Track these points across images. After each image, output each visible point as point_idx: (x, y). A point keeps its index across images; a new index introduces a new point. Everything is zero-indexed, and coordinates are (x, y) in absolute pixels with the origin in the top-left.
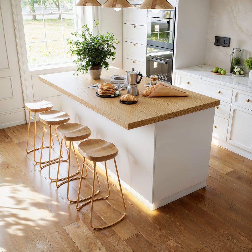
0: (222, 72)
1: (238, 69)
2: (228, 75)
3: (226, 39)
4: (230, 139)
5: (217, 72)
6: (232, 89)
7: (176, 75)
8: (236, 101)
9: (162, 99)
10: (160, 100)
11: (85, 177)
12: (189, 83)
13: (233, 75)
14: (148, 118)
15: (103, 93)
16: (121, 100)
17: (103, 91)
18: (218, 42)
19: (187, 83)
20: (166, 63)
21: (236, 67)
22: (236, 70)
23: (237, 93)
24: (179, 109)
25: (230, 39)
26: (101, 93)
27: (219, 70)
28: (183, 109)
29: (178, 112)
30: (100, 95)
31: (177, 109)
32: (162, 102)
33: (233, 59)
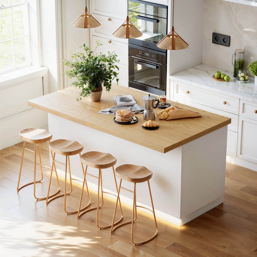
0: (225, 78)
1: (243, 74)
2: (231, 81)
3: (226, 37)
4: (241, 154)
5: (220, 78)
6: (239, 100)
7: (172, 82)
8: (243, 112)
9: (181, 122)
10: (178, 123)
11: (101, 206)
12: (188, 92)
13: (237, 81)
14: (177, 142)
15: (123, 120)
16: (145, 126)
17: (123, 118)
18: (217, 39)
19: (187, 92)
20: (157, 67)
21: (240, 72)
22: (240, 75)
23: (244, 104)
24: (199, 131)
25: (230, 37)
26: (121, 120)
27: (222, 76)
28: (202, 131)
29: (199, 134)
30: (118, 122)
31: (197, 132)
32: (180, 125)
33: (235, 61)
